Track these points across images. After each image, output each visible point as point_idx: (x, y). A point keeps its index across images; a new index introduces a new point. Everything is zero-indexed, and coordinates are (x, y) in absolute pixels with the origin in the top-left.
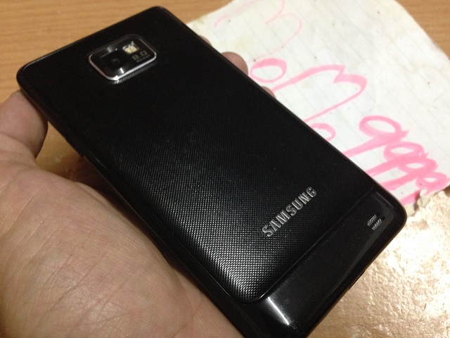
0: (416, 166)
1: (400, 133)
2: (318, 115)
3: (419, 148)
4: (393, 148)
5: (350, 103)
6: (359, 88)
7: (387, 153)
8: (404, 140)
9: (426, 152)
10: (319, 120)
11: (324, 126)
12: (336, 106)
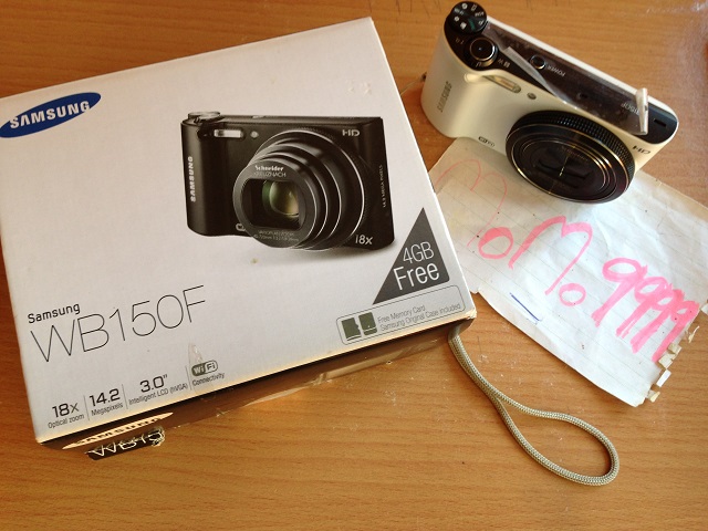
0: (666, 301)
1: (641, 271)
2: (562, 276)
3: (663, 280)
4: (641, 288)
5: (585, 253)
6: (587, 234)
7: (638, 296)
8: (646, 277)
9: (669, 282)
10: (564, 282)
11: (572, 287)
12: (575, 261)
